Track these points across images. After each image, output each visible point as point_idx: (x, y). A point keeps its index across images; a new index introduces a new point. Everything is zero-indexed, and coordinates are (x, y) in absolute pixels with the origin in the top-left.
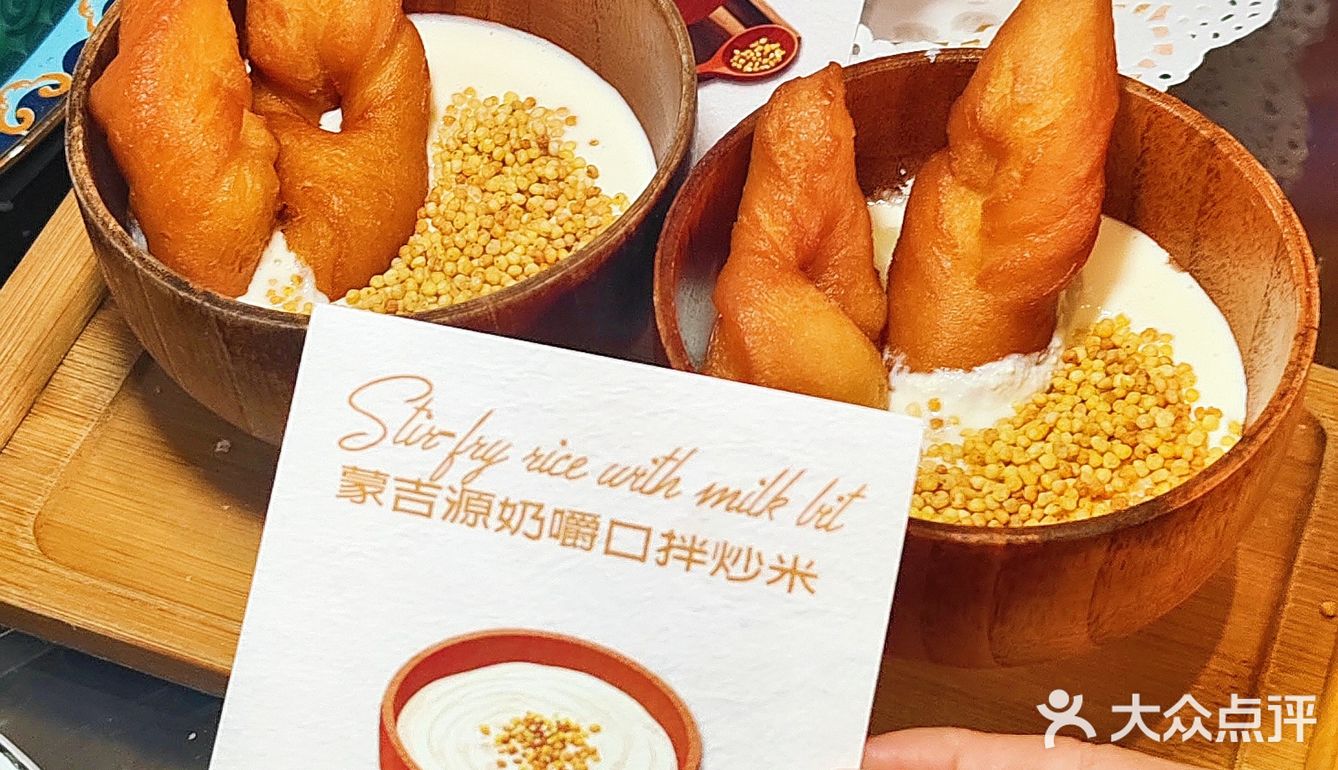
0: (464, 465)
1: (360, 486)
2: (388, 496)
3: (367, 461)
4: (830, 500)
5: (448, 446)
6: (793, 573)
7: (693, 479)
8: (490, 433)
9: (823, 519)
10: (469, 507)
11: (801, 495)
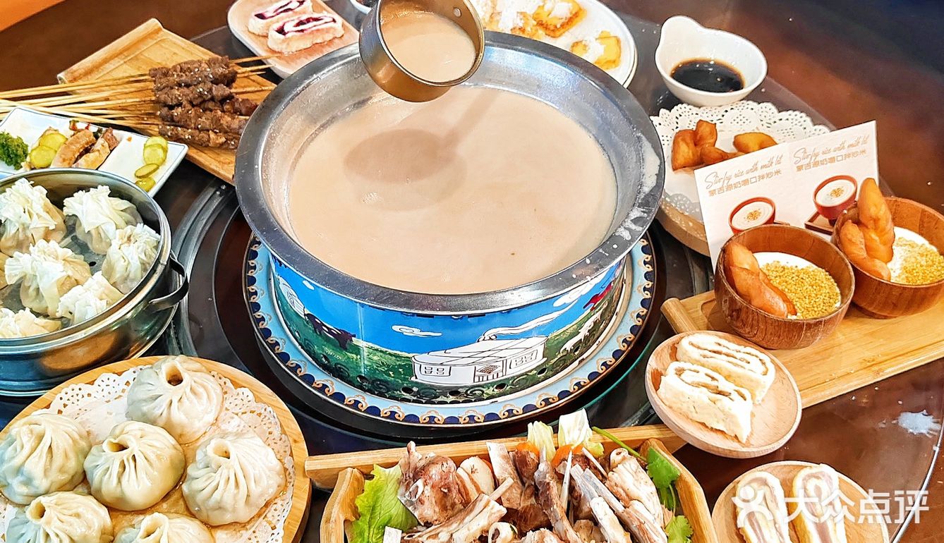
0: (726, 182)
1: (712, 193)
2: (717, 192)
3: (712, 189)
4: (779, 159)
5: (722, 180)
6: (778, 172)
7: (759, 166)
8: (728, 175)
9: (779, 162)
10: (729, 187)
11: (774, 160)
